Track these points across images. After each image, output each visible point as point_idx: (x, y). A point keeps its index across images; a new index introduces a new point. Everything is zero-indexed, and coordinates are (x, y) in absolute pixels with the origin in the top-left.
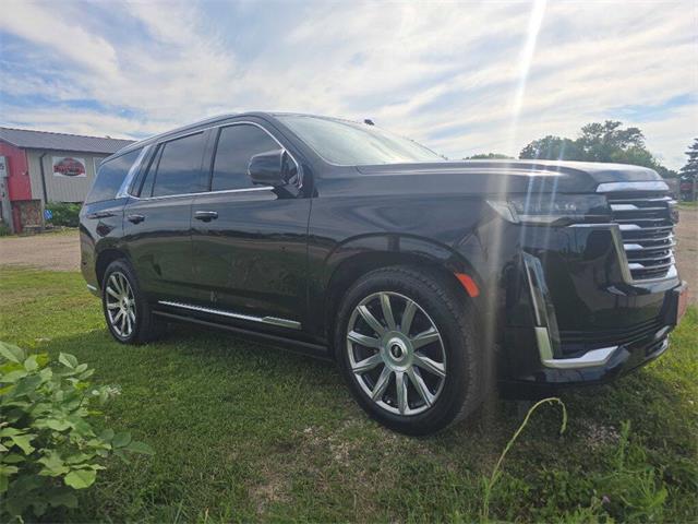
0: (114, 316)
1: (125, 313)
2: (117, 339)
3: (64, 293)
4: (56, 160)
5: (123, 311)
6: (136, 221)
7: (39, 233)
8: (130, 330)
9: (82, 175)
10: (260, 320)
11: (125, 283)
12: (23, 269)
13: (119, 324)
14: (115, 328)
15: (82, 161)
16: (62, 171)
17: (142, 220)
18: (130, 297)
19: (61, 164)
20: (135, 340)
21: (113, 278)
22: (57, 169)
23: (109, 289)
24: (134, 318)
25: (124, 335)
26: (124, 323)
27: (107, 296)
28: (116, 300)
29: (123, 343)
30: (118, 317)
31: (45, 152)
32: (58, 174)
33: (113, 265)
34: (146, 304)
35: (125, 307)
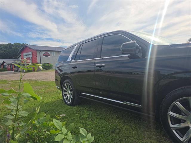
0: (65, 97)
1: (69, 96)
2: (66, 103)
3: (47, 87)
4: (43, 53)
5: (68, 95)
6: (74, 68)
7: (39, 71)
8: (71, 101)
9: (49, 56)
10: (122, 102)
11: (69, 87)
12: (36, 80)
13: (67, 99)
14: (66, 100)
15: (49, 53)
16: (45, 56)
17: (76, 67)
18: (71, 91)
19: (44, 54)
20: (72, 104)
21: (66, 85)
22: (44, 55)
23: (64, 88)
24: (72, 97)
25: (68, 103)
26: (68, 99)
27: (63, 90)
28: (66, 92)
29: (68, 105)
30: (66, 97)
31: (41, 51)
32: (44, 56)
33: (66, 81)
34: (76, 93)
35: (69, 94)
